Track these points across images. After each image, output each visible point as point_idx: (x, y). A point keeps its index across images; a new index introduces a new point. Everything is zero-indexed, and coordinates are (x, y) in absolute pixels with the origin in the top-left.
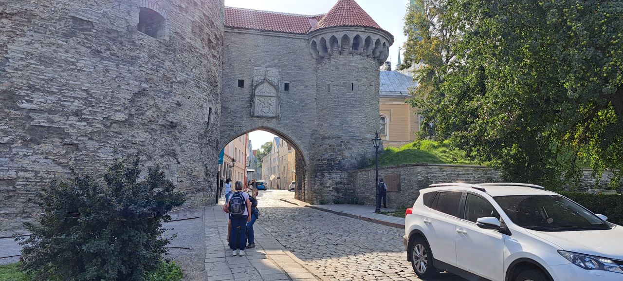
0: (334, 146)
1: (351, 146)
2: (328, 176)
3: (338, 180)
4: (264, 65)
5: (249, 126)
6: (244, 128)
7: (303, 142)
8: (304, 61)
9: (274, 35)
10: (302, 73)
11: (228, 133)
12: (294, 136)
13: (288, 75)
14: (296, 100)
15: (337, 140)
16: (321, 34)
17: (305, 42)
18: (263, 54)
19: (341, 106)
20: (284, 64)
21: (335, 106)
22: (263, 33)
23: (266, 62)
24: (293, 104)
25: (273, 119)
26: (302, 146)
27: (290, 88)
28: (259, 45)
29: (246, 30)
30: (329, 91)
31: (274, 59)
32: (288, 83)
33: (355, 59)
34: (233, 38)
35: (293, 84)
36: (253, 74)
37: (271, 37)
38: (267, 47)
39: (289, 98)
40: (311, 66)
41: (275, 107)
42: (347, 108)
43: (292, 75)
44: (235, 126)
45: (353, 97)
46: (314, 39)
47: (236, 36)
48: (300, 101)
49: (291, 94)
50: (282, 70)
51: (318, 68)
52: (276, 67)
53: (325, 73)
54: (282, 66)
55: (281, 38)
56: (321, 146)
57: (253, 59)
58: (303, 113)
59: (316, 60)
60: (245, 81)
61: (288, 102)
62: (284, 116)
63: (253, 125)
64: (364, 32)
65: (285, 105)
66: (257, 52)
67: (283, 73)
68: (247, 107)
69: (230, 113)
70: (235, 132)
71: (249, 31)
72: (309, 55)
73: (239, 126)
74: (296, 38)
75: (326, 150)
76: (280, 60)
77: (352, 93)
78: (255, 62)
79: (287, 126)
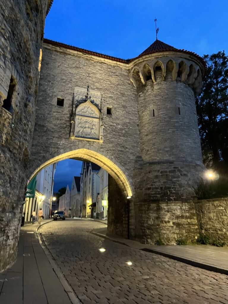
0: (166, 172)
1: (186, 173)
2: (166, 207)
3: (178, 213)
4: (85, 86)
5: (68, 148)
6: (62, 151)
7: (127, 169)
8: (125, 88)
9: (96, 61)
10: (124, 98)
11: (43, 155)
12: (118, 162)
13: (110, 99)
14: (119, 124)
15: (170, 166)
16: (144, 61)
17: (126, 71)
18: (85, 75)
19: (170, 130)
20: (106, 87)
21: (163, 130)
22: (85, 56)
23: (88, 84)
24: (116, 128)
25: (95, 142)
26: (127, 173)
27: (113, 111)
28: (81, 67)
29: (68, 50)
30: (154, 116)
31: (96, 81)
32: (111, 107)
33: (179, 85)
34: (53, 56)
35: (115, 108)
36: (74, 94)
37: (93, 62)
38: (89, 69)
39: (112, 122)
40: (132, 93)
41: (97, 129)
42: (176, 132)
43: (114, 100)
44: (52, 147)
45: (181, 121)
46: (136, 67)
47: (57, 54)
48: (123, 125)
49: (113, 118)
50: (104, 93)
51: (140, 95)
52: (97, 90)
53: (148, 99)
54: (104, 89)
55: (103, 64)
56: (149, 172)
57: (75, 79)
58: (126, 138)
59: (137, 88)
60: (65, 100)
61: (111, 125)
62: (107, 140)
63: (72, 147)
64: (188, 59)
65: (108, 128)
66: (78, 73)
67: (105, 97)
68: (66, 127)
69: (45, 132)
70: (51, 154)
71: (71, 51)
72: (130, 83)
73: (56, 147)
74: (118, 66)
75: (157, 177)
76: (102, 83)
77: (180, 118)
78: (77, 82)
79: (110, 150)
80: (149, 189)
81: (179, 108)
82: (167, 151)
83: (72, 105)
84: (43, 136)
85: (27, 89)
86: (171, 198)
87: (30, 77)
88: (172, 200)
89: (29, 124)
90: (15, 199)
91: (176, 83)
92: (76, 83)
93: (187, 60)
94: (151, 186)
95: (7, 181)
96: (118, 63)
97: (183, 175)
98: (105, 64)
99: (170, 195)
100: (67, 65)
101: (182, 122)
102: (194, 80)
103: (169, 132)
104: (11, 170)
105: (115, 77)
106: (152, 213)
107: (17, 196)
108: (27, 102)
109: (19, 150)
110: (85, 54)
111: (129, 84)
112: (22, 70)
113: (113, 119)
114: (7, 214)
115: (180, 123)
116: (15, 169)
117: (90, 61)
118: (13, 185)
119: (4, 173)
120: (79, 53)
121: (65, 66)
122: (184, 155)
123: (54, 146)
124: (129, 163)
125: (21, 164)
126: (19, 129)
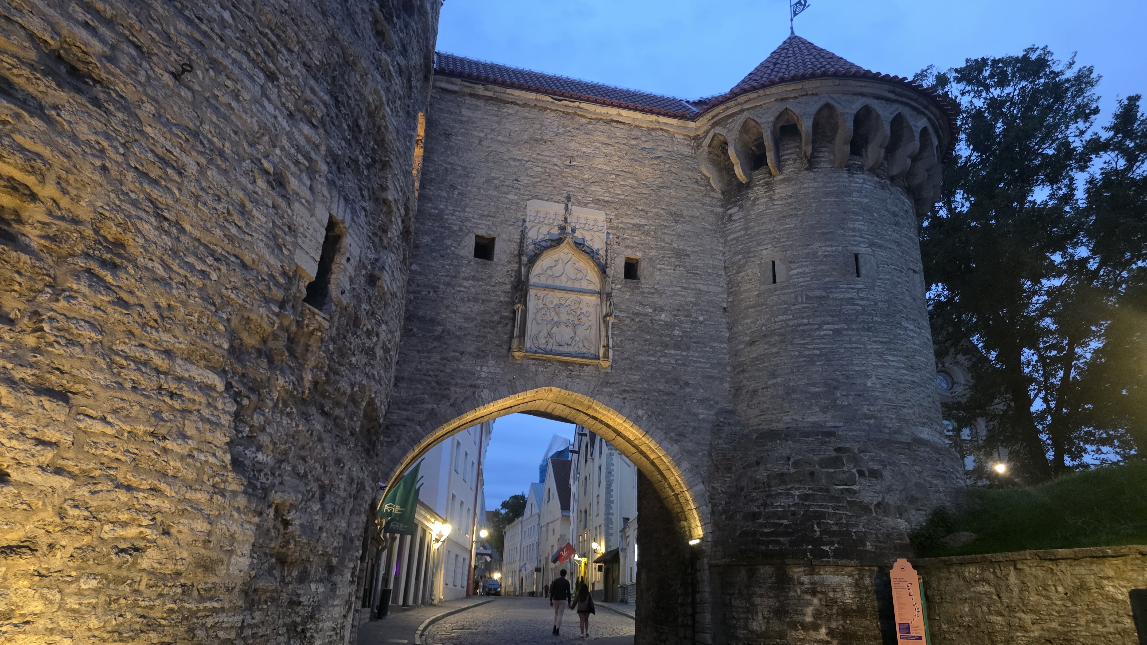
0: (810, 463)
1: (876, 467)
2: (805, 579)
4: (559, 197)
5: (504, 385)
6: (485, 393)
7: (688, 452)
8: (685, 196)
9: (594, 117)
10: (679, 228)
11: (430, 406)
12: (657, 428)
13: (636, 233)
14: (662, 310)
15: (823, 443)
16: (742, 111)
17: (687, 142)
18: (559, 163)
19: (825, 327)
20: (622, 197)
21: (802, 328)
22: (560, 106)
23: (567, 189)
24: (652, 323)
25: (588, 365)
26: (686, 465)
27: (643, 269)
28: (546, 138)
29: (509, 91)
30: (774, 282)
31: (591, 181)
32: (638, 255)
33: (857, 183)
34: (464, 112)
35: (651, 259)
36: (524, 221)
37: (584, 121)
38: (573, 145)
39: (641, 303)
40: (705, 210)
41: (594, 327)
42: (845, 333)
43: (647, 233)
44: (456, 385)
45: (862, 299)
46: (718, 130)
47: (477, 106)
48: (675, 313)
49: (645, 290)
50: (616, 215)
51: (731, 216)
52: (597, 206)
53: (757, 229)
54: (617, 202)
55: (614, 124)
56: (758, 463)
57: (527, 175)
58: (684, 353)
59: (723, 193)
60: (497, 240)
61: (637, 314)
62: (624, 359)
63: (517, 383)
64: (887, 100)
65: (627, 321)
66: (539, 157)
67: (621, 225)
68: (499, 323)
69: (439, 338)
70: (452, 405)
71: (517, 93)
72: (699, 178)
73: (468, 383)
74: (661, 129)
75: (782, 478)
76: (611, 185)
77: (860, 286)
78: (534, 185)
79: (634, 391)
80: (755, 516)
81: (856, 256)
82: (817, 396)
83: (520, 254)
84: (429, 352)
85: (375, 234)
86: (825, 548)
87: (385, 202)
88: (825, 554)
89: (380, 330)
90: (335, 544)
91: (846, 175)
92: (531, 188)
93: (884, 102)
94: (762, 509)
95: (313, 496)
96: (663, 119)
97: (867, 473)
98: (622, 126)
99: (820, 538)
100: (505, 136)
101: (868, 299)
102: (909, 161)
103: (823, 333)
104: (325, 466)
105: (651, 162)
106: (761, 596)
107: (341, 537)
108: (377, 272)
109: (351, 408)
110: (560, 101)
111: (697, 182)
112: (361, 190)
113: (642, 293)
114: (313, 586)
115: (860, 302)
116: (338, 461)
117: (577, 118)
118: (329, 507)
119: (305, 475)
120: (540, 97)
121: (500, 138)
122: (871, 408)
123: (463, 381)
124: (693, 433)
125: (356, 445)
126: (350, 350)
